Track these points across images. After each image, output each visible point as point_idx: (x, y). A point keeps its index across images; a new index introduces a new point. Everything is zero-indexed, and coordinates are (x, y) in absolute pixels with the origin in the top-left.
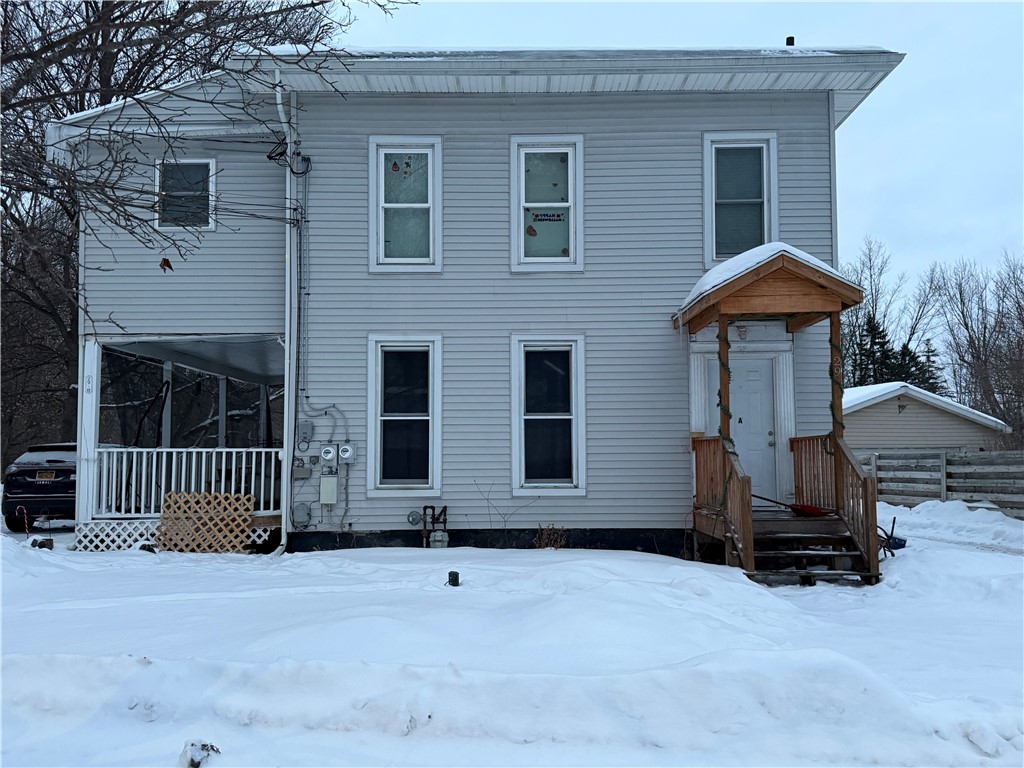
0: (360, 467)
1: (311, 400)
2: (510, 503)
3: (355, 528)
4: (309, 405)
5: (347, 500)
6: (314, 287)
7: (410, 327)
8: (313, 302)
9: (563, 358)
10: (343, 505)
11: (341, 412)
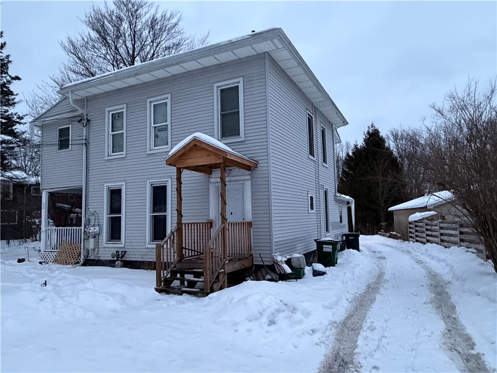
0: (101, 235)
1: (90, 210)
2: (145, 250)
3: (100, 259)
4: (89, 211)
5: (98, 248)
6: (91, 167)
7: (117, 180)
8: (91, 173)
9: (164, 188)
10: (97, 249)
11: (97, 214)
